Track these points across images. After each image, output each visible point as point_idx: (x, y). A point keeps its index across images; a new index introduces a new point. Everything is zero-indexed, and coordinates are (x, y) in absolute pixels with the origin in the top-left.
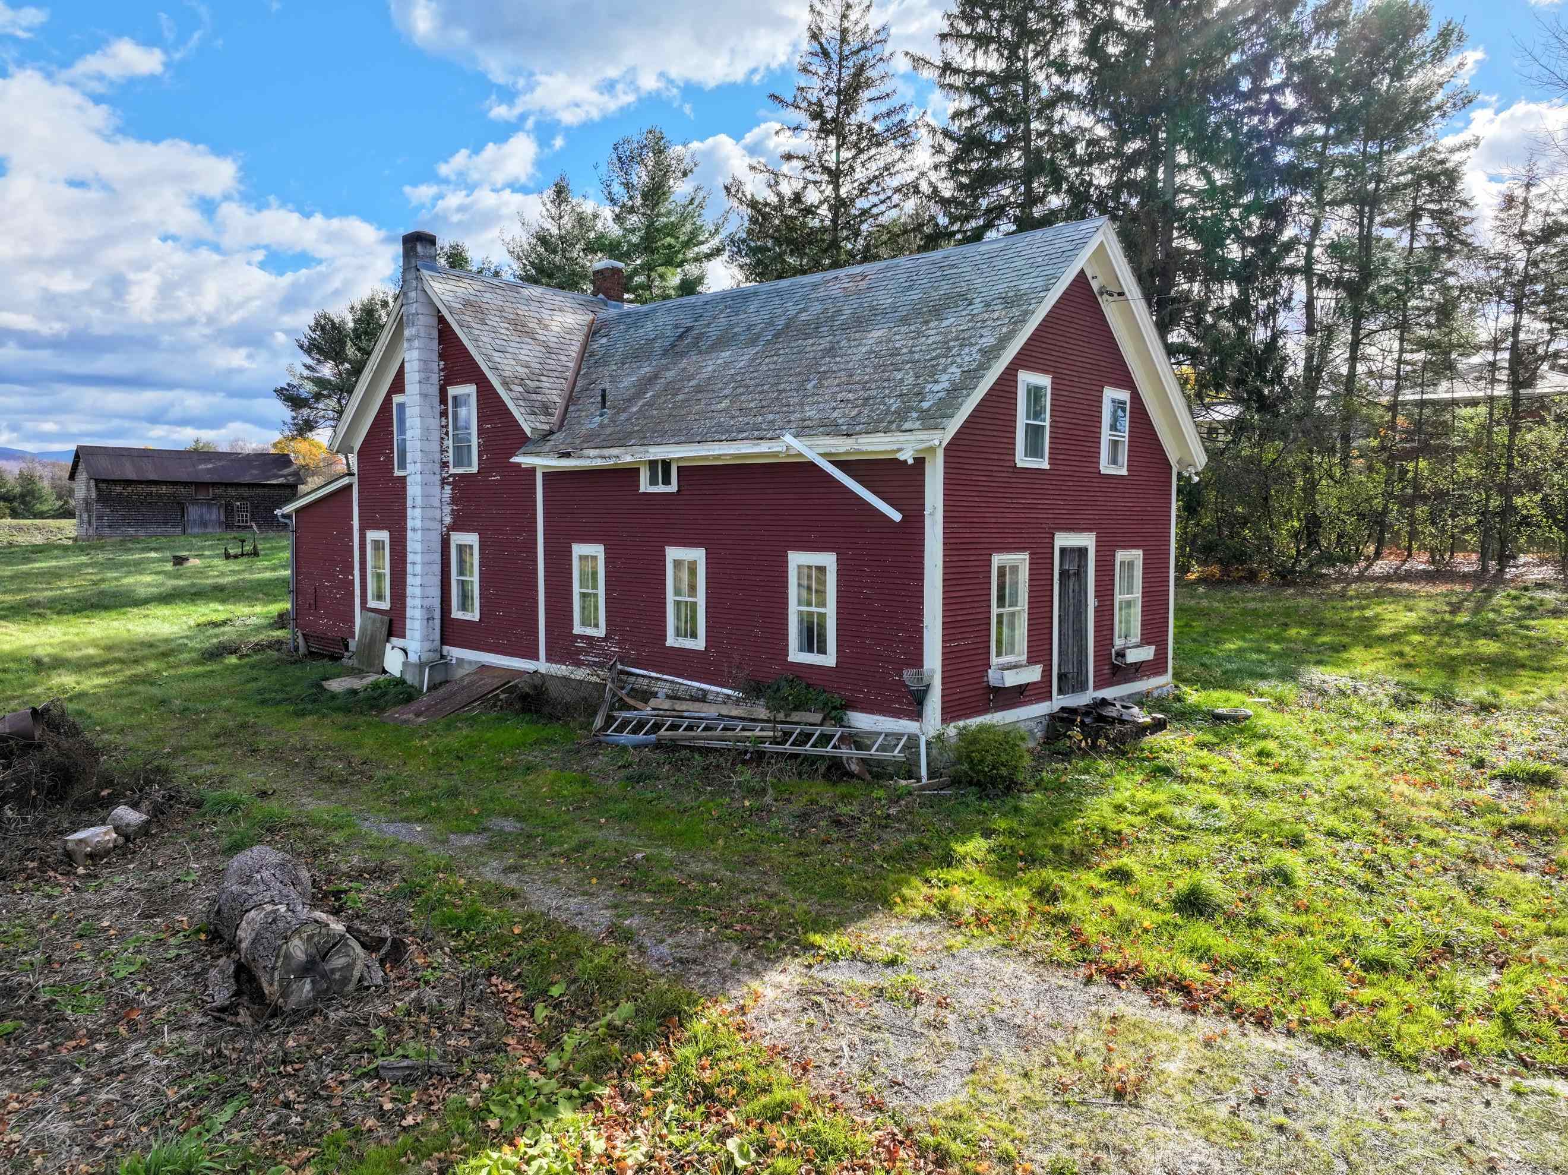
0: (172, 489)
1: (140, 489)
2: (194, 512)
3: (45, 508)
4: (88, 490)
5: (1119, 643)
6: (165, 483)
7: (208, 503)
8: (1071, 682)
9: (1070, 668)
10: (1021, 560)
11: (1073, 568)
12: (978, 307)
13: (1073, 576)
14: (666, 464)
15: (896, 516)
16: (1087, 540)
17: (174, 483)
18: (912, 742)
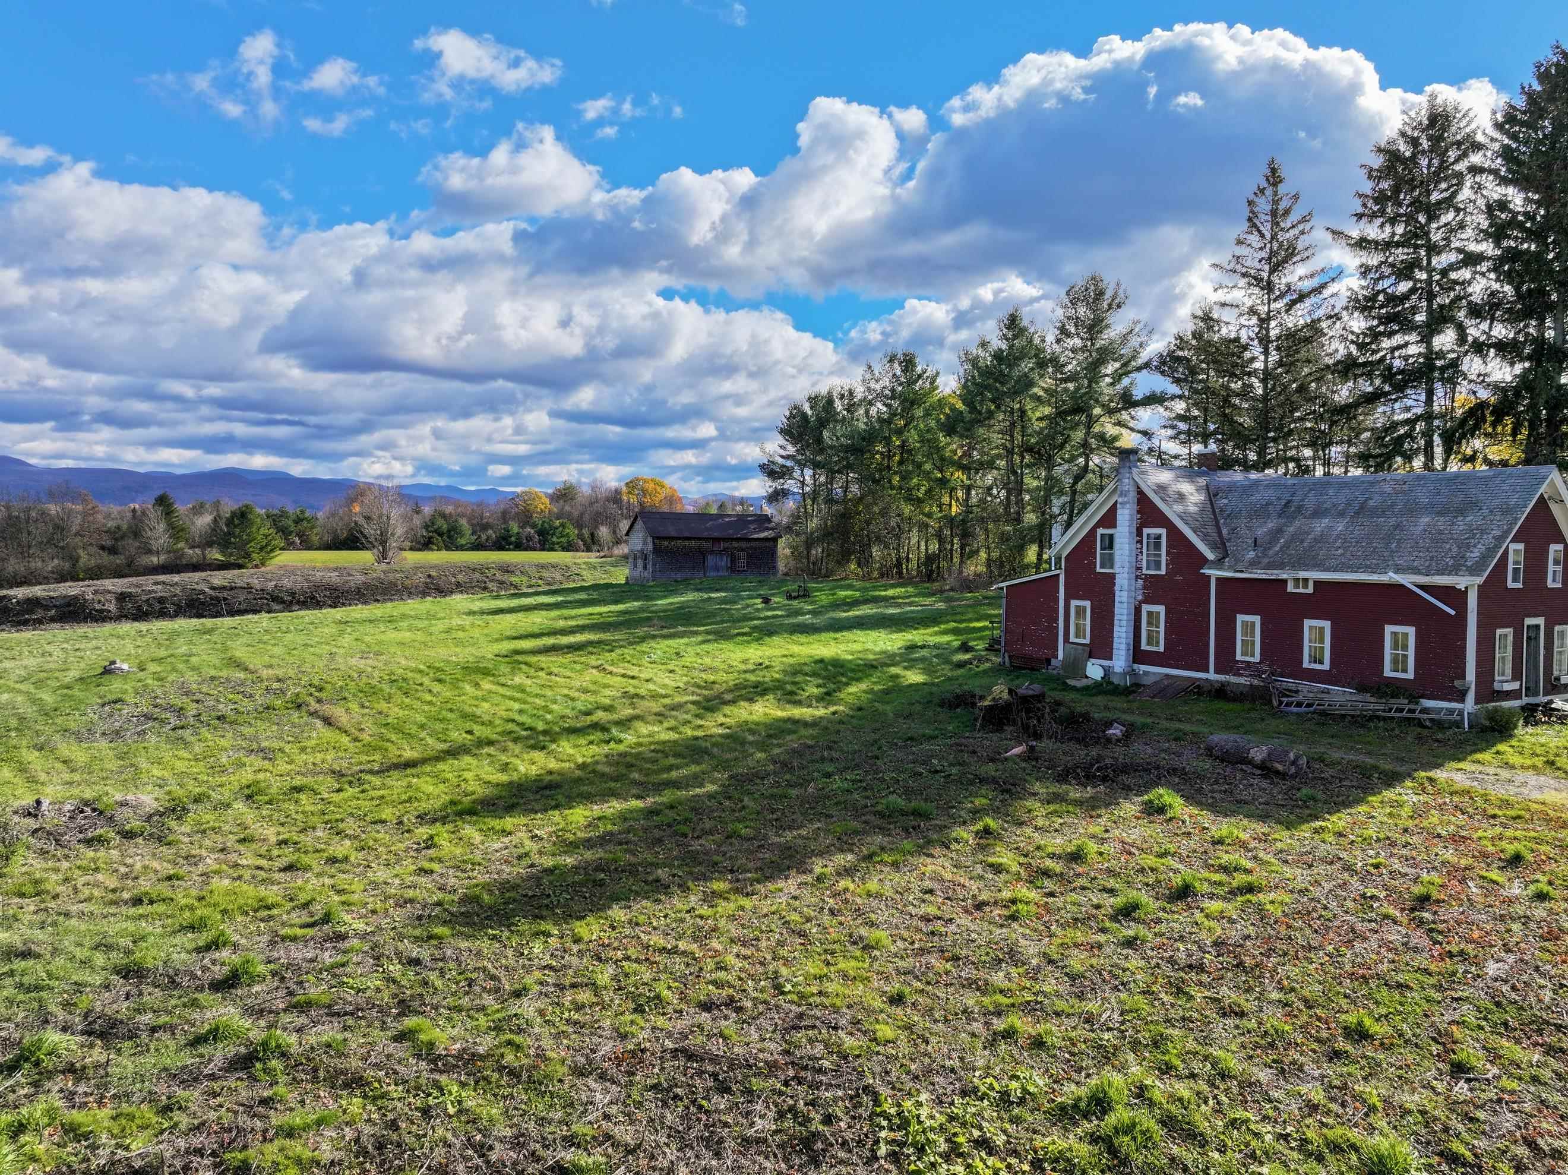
0: (698, 543)
1: (679, 543)
2: (711, 560)
3: (463, 542)
4: (645, 543)
5: (1556, 673)
6: (694, 539)
7: (720, 553)
8: (1531, 691)
9: (1532, 685)
10: (1509, 631)
11: (1533, 635)
12: (1485, 511)
13: (1533, 639)
14: (1306, 580)
15: (1453, 613)
16: (1540, 621)
17: (700, 539)
18: (1461, 713)
